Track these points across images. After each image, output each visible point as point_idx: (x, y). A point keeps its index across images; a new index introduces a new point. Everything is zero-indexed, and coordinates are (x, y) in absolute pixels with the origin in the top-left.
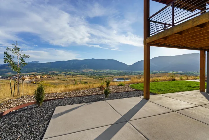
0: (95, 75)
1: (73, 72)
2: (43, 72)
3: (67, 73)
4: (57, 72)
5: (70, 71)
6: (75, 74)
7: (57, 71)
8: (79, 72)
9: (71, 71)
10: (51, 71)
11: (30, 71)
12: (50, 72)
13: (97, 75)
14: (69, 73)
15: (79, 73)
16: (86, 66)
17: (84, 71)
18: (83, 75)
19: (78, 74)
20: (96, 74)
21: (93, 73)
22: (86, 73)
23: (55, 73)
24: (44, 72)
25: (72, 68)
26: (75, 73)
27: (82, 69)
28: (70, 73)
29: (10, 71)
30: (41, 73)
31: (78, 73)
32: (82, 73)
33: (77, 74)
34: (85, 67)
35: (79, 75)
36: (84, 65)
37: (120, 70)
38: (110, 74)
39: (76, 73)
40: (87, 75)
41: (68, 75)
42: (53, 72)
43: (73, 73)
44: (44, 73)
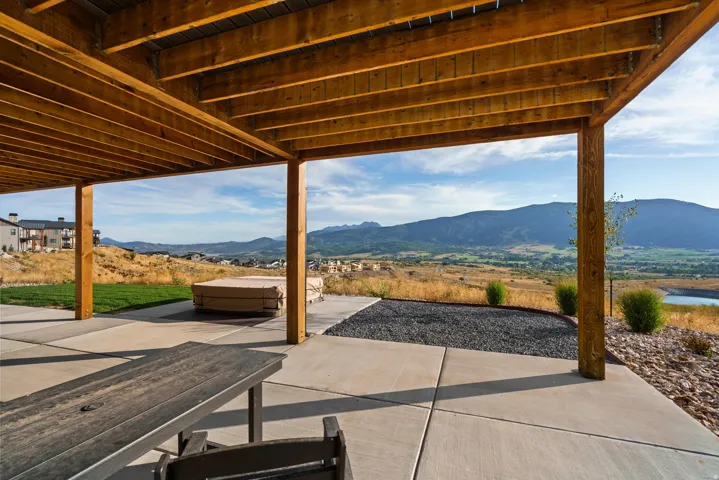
0: (562, 270)
1: (475, 254)
2: (383, 252)
3: (454, 259)
4: (423, 254)
5: (461, 251)
6: (481, 261)
7: (423, 249)
8: (494, 254)
9: (466, 251)
10: (405, 250)
11: (356, 250)
12: (404, 254)
13: (568, 267)
14: (458, 257)
15: (496, 257)
16: (523, 233)
17: (516, 250)
18: (511, 265)
19: (492, 261)
20: (568, 264)
21: (555, 258)
22: (523, 259)
23: (418, 255)
24: (389, 252)
25: (472, 240)
26: (482, 257)
27: (507, 244)
28: (465, 256)
29: (319, 250)
30: (380, 257)
31: (491, 258)
32: (505, 259)
33: (487, 263)
34: (519, 238)
35: (495, 264)
36: (516, 228)
37: (712, 251)
38: (641, 264)
39: (485, 257)
40: (523, 266)
41: (455, 263)
42: (412, 253)
43: (471, 259)
44: (389, 255)
